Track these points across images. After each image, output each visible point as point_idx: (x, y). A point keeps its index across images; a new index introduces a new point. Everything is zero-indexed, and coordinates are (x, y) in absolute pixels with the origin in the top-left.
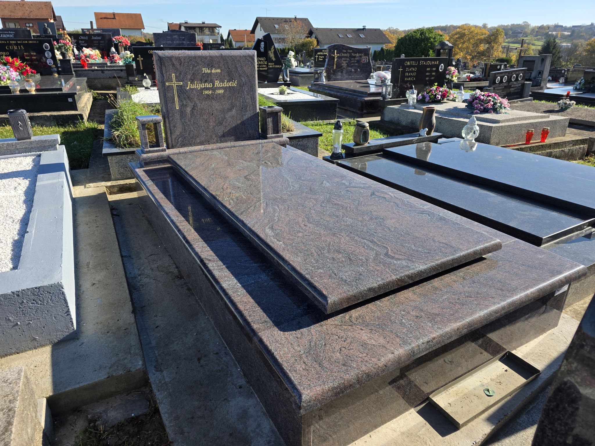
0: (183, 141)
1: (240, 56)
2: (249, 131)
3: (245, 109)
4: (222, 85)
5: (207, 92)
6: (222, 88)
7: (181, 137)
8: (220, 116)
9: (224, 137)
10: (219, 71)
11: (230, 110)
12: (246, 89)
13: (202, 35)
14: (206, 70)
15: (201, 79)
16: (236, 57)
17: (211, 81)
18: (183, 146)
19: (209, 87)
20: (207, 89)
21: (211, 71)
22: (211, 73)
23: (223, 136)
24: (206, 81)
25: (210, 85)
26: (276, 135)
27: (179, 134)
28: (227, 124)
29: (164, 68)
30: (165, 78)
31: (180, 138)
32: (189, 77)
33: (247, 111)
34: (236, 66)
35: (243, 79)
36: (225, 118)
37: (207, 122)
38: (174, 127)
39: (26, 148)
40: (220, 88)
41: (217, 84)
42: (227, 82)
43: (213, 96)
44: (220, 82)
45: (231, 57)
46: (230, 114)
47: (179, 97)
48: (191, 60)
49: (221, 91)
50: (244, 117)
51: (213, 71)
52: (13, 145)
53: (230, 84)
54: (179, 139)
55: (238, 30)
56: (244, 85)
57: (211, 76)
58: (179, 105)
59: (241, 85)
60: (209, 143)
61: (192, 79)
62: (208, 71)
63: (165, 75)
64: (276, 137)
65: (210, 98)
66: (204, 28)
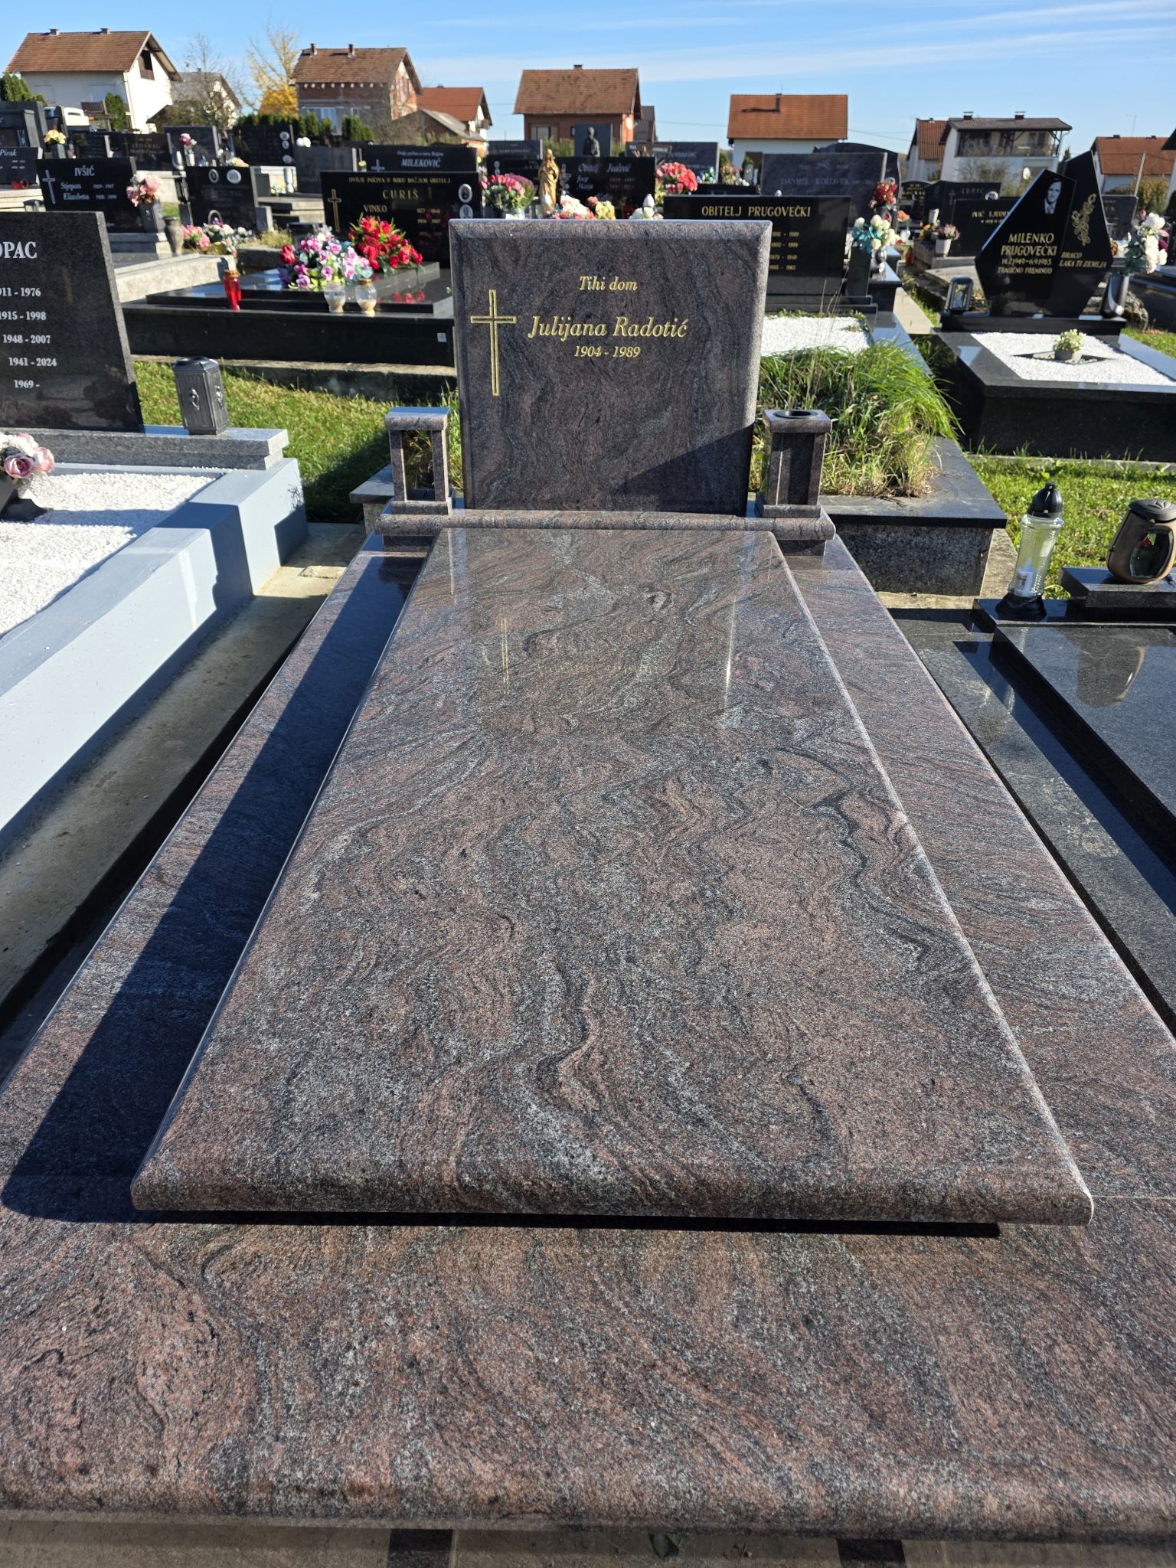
0: (503, 491)
1: (710, 242)
2: (708, 484)
3: (704, 414)
4: (637, 331)
5: (587, 351)
6: (638, 341)
7: (499, 477)
8: (619, 429)
9: (625, 494)
10: (633, 286)
11: (655, 412)
12: (717, 350)
13: (1005, 155)
14: (591, 283)
15: (574, 310)
16: (693, 242)
17: (603, 316)
18: (500, 504)
19: (594, 336)
20: (588, 341)
21: (607, 285)
22: (607, 289)
23: (625, 489)
24: (589, 316)
25: (598, 331)
26: (794, 507)
27: (493, 468)
28: (640, 455)
29: (467, 272)
30: (469, 301)
31: (494, 480)
32: (537, 301)
33: (709, 421)
34: (689, 273)
35: (710, 316)
36: (636, 436)
37: (578, 441)
38: (483, 446)
39: (201, 455)
40: (629, 341)
41: (622, 327)
42: (655, 323)
43: (606, 365)
44: (632, 322)
45: (678, 241)
46: (651, 425)
47: (502, 359)
48: (548, 249)
49: (633, 352)
50: (699, 438)
51: (615, 286)
52: (175, 445)
53: (664, 330)
54: (492, 483)
55: (1126, 139)
56: (709, 333)
57: (605, 300)
58: (500, 384)
59: (699, 336)
60: (577, 504)
61: (544, 309)
62: (597, 285)
63: (468, 293)
64: (792, 514)
65: (596, 370)
66: (1017, 134)
